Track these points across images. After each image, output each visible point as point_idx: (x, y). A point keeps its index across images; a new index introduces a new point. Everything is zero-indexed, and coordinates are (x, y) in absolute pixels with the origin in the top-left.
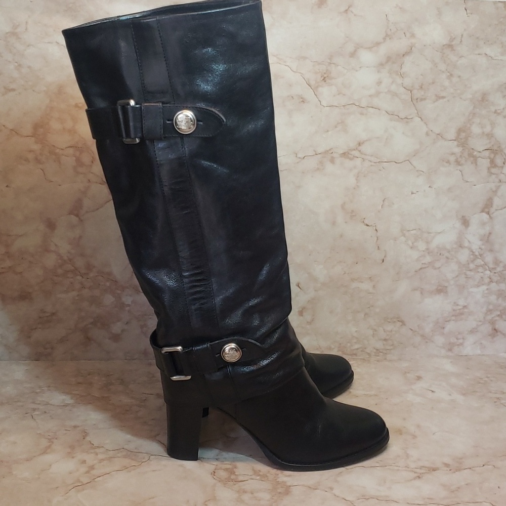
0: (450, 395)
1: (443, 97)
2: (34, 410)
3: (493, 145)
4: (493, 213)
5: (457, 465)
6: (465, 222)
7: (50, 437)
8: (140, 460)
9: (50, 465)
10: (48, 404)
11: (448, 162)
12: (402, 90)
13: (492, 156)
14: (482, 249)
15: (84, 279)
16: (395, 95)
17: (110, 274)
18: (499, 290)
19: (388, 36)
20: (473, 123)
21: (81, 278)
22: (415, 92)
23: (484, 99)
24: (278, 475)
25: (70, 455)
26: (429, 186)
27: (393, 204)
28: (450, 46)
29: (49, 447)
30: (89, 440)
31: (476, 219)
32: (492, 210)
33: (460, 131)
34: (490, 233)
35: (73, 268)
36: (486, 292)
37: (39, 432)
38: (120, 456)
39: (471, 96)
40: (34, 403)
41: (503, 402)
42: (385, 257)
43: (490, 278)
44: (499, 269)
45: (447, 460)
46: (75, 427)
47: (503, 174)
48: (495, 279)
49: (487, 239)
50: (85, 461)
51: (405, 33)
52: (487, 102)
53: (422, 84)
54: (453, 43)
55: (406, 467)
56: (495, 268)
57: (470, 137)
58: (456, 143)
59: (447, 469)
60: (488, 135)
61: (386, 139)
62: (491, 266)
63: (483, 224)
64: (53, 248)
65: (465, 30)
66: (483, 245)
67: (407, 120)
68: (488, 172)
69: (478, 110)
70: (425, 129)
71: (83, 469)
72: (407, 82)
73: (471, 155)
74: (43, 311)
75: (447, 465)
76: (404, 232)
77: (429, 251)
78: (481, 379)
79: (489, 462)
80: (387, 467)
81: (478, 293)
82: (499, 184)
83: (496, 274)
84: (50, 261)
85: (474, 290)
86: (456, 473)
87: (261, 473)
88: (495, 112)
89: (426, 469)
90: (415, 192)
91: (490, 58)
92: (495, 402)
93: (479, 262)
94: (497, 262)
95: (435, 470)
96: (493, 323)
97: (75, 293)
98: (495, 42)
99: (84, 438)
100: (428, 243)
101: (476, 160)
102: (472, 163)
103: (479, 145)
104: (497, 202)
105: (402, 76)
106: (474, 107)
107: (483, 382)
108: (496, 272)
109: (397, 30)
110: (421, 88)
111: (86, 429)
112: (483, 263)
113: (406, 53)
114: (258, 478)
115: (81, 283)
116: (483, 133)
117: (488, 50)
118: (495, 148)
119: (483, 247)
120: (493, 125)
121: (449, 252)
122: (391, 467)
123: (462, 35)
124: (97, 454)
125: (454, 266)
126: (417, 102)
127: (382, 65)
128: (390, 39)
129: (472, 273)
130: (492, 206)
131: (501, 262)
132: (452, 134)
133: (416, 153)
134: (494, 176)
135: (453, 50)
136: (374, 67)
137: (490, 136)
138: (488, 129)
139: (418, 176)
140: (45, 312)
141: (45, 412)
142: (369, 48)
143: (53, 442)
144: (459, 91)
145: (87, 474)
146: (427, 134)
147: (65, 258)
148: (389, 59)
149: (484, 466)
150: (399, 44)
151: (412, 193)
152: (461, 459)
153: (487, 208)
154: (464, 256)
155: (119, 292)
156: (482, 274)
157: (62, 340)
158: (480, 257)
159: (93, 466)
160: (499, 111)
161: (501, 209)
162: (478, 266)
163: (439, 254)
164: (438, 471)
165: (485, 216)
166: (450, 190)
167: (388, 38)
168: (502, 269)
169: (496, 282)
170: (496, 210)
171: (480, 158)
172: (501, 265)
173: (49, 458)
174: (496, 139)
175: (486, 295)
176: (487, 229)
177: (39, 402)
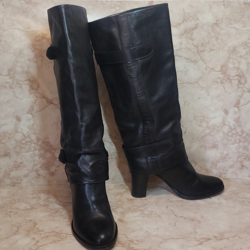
0: (219, 200)
1: (214, 50)
2: (11, 212)
3: (239, 73)
4: (240, 107)
5: (220, 237)
6: (226, 112)
7: (18, 226)
8: (62, 237)
9: (17, 241)
10: (17, 209)
11: (217, 82)
12: (193, 47)
13: (239, 78)
14: (235, 126)
15: (35, 145)
16: (189, 49)
17: (48, 142)
18: (244, 146)
19: (185, 20)
20: (229, 62)
21: (34, 145)
22: (199, 47)
23: (234, 50)
24: (130, 244)
25: (27, 235)
26: (207, 94)
27: (190, 104)
28: (216, 24)
29: (17, 231)
30: (37, 227)
31: (232, 110)
32: (240, 106)
33: (222, 66)
34: (239, 117)
35: (30, 140)
36: (238, 147)
37: (12, 224)
38: (52, 235)
39: (228, 49)
40: (11, 208)
41: (245, 203)
42: (186, 131)
43: (240, 140)
44: (244, 135)
45: (216, 234)
46: (31, 220)
47: (245, 87)
48: (242, 140)
49: (237, 120)
50: (35, 238)
51: (193, 18)
52: (236, 52)
53: (203, 44)
54: (218, 22)
55: (195, 238)
56: (242, 135)
57: (228, 69)
58: (220, 72)
59: (215, 239)
60: (237, 68)
61: (185, 72)
62: (240, 134)
63: (235, 113)
64: (20, 130)
65: (224, 16)
66: (235, 123)
67: (195, 62)
68: (237, 87)
69: (231, 56)
70: (205, 66)
71: (34, 242)
72: (195, 43)
73: (228, 78)
74: (16, 162)
75: (215, 237)
76: (196, 118)
77: (208, 127)
78: (235, 191)
79: (237, 235)
80: (185, 239)
81: (233, 147)
82: (243, 93)
83: (243, 138)
84: (19, 137)
85: (232, 146)
86: (220, 241)
87: (122, 243)
88: (240, 56)
89: (205, 239)
90: (200, 98)
91: (237, 29)
92: (242, 203)
93: (234, 132)
94: (243, 132)
95: (209, 240)
96: (241, 162)
97: (32, 153)
98: (239, 21)
99: (35, 226)
100: (207, 123)
101: (231, 81)
102: (229, 82)
103: (233, 73)
104: (242, 101)
105: (192, 40)
106: (230, 54)
107: (236, 193)
108: (242, 136)
109: (190, 17)
110: (202, 45)
111: (36, 221)
112: (235, 132)
113: (194, 28)
114: (120, 245)
115: (34, 147)
116: (234, 67)
117: (236, 26)
118: (241, 74)
119: (236, 124)
120: (239, 63)
121: (218, 127)
122: (187, 239)
123: (222, 18)
124: (40, 235)
125: (221, 134)
126: (200, 52)
127: (182, 34)
128: (186, 21)
129: (230, 138)
130: (239, 104)
131: (245, 132)
132: (218, 68)
133: (200, 78)
134: (240, 89)
135: (218, 26)
136: (178, 36)
137: (238, 68)
138: (237, 65)
139: (202, 90)
140: (17, 162)
141: (16, 213)
142: (176, 26)
143: (19, 229)
144: (221, 47)
145: (35, 245)
146: (206, 69)
147: (26, 135)
148: (186, 31)
149: (234, 237)
150: (190, 24)
151: (199, 98)
152: (222, 233)
153: (237, 104)
154: (226, 129)
155: (53, 151)
156: (235, 138)
157: (26, 176)
158: (234, 130)
159: (39, 240)
160: (242, 56)
161: (245, 105)
162: (233, 134)
163: (213, 129)
164: (211, 240)
165: (236, 109)
166: (218, 96)
167: (185, 21)
168: (246, 135)
169: (243, 142)
170: (242, 106)
171: (233, 80)
172: (245, 133)
173: (17, 237)
174: (241, 70)
175: (237, 148)
176: (238, 115)
177: (13, 208)
